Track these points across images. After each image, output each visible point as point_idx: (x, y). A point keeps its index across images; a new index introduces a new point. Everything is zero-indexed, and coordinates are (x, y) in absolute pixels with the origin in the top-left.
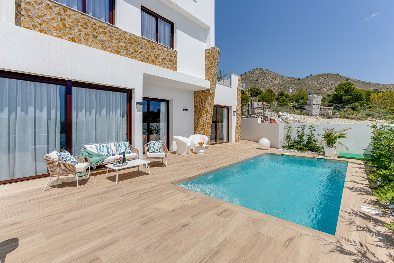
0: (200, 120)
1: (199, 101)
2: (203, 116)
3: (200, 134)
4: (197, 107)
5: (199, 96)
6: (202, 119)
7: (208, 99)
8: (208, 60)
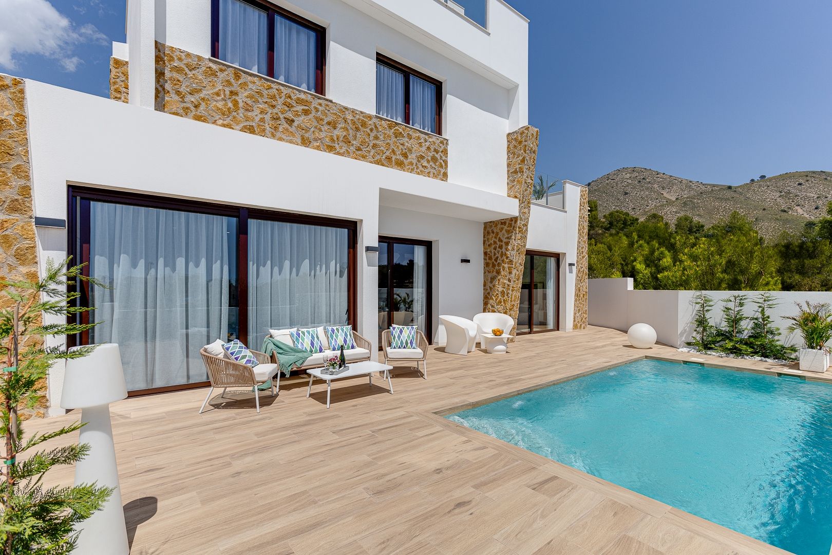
0: (497, 283)
1: (495, 242)
2: (502, 273)
3: (495, 312)
4: (489, 254)
5: (493, 232)
6: (501, 280)
7: (513, 237)
8: (514, 154)
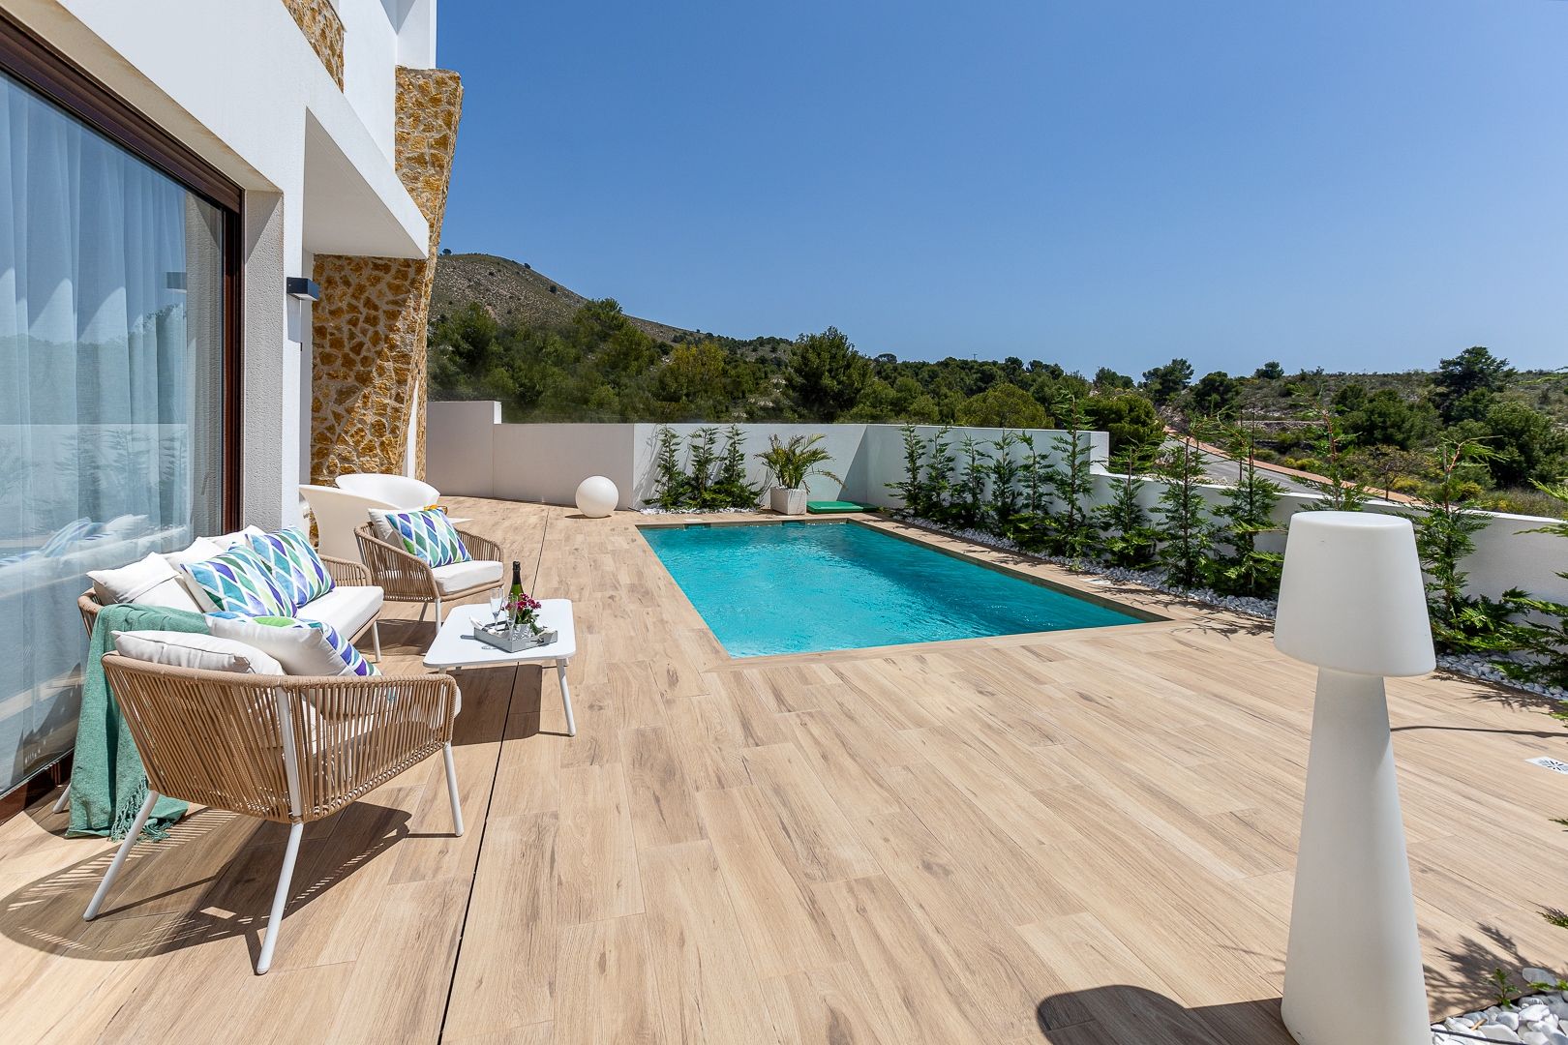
0: (359, 403)
1: (353, 308)
2: (377, 381)
3: (354, 472)
4: (332, 334)
5: (347, 283)
6: (374, 398)
7: (411, 303)
8: (417, 119)
